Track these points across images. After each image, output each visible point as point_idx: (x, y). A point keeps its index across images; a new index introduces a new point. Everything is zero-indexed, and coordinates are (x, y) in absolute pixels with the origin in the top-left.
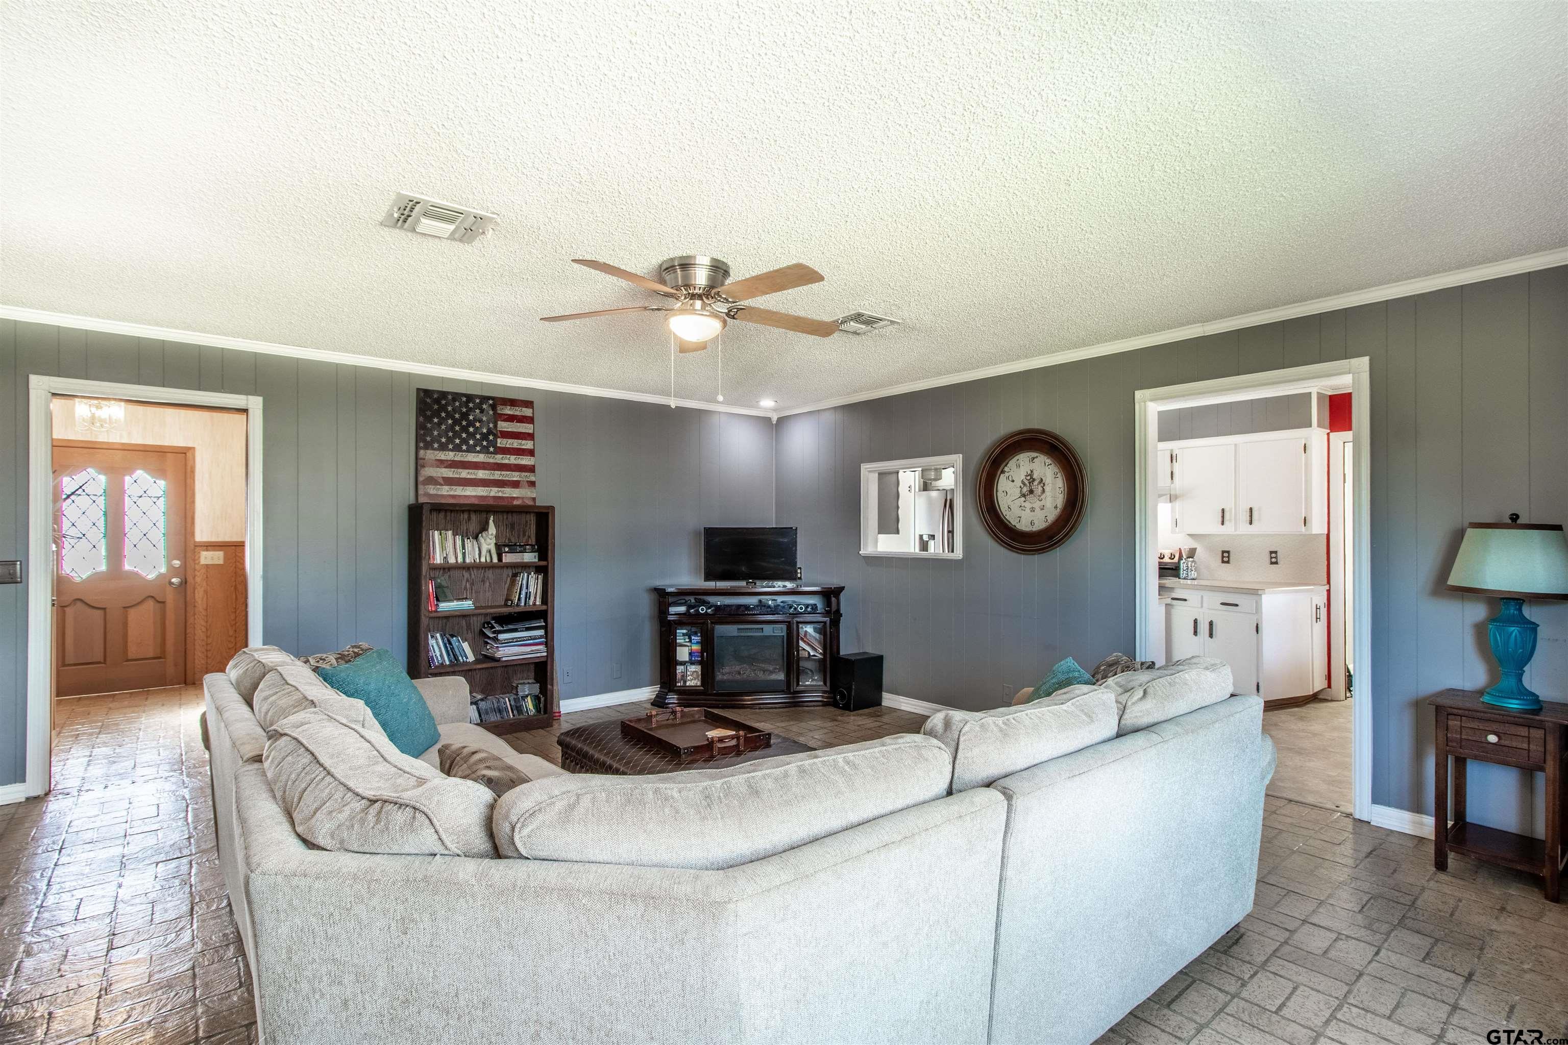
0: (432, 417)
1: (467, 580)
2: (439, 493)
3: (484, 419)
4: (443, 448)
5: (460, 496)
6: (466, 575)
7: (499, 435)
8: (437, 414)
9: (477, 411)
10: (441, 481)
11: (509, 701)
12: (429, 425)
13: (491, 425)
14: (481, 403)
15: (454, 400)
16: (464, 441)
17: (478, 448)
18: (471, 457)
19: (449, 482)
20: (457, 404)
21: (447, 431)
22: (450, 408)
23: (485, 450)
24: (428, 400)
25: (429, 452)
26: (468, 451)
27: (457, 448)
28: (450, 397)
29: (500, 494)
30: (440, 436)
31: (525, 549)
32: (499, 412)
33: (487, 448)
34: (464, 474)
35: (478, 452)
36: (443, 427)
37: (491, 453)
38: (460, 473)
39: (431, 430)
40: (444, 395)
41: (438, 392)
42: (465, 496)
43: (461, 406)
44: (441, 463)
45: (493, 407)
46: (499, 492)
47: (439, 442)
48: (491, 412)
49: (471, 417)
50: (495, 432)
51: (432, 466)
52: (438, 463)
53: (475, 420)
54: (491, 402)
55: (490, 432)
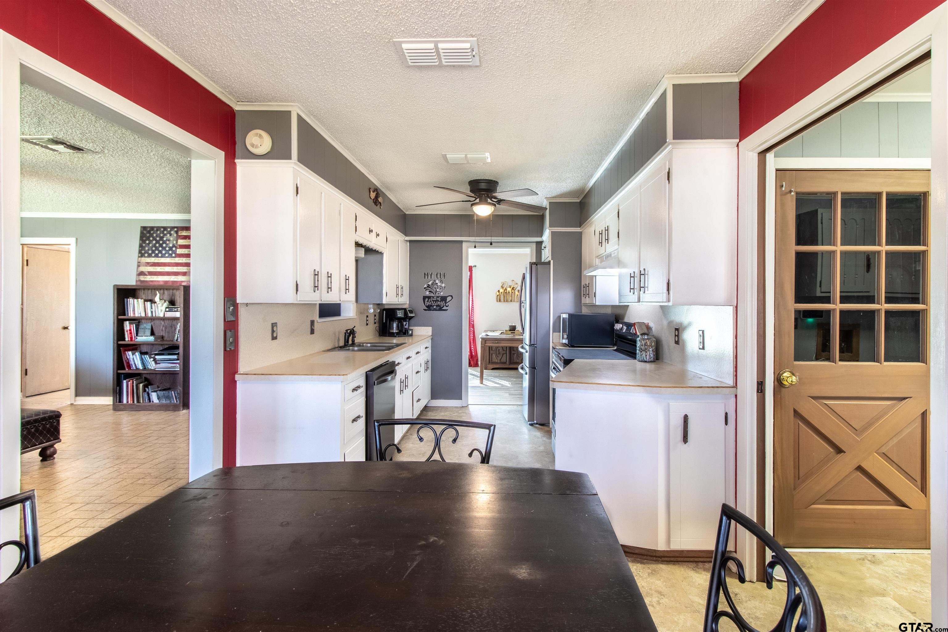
0: (146, 240)
1: (163, 326)
2: (145, 280)
3: (171, 239)
4: (150, 256)
5: (155, 281)
6: (163, 323)
7: (178, 247)
8: (148, 238)
9: (168, 235)
10: (147, 273)
11: (174, 393)
12: (144, 245)
13: (175, 242)
14: (171, 231)
15: (157, 230)
16: (160, 252)
17: (167, 255)
18: (163, 260)
19: (151, 274)
20: (159, 232)
21: (152, 247)
22: (155, 235)
23: (170, 256)
24: (145, 232)
25: (143, 258)
26: (161, 257)
27: (157, 256)
28: (155, 229)
29: (176, 280)
30: (149, 250)
31: (178, 310)
32: (179, 234)
33: (171, 254)
34: (159, 269)
35: (167, 257)
36: (151, 245)
37: (173, 257)
38: (156, 269)
39: (145, 247)
40: (152, 228)
41: (150, 227)
42: (158, 281)
43: (160, 233)
44: (148, 264)
45: (177, 232)
46: (175, 278)
47: (148, 253)
48: (175, 235)
49: (165, 239)
50: (176, 245)
51: (144, 266)
52: (146, 264)
53: (167, 240)
54: (176, 229)
55: (174, 246)
